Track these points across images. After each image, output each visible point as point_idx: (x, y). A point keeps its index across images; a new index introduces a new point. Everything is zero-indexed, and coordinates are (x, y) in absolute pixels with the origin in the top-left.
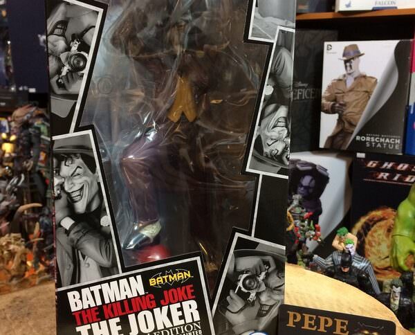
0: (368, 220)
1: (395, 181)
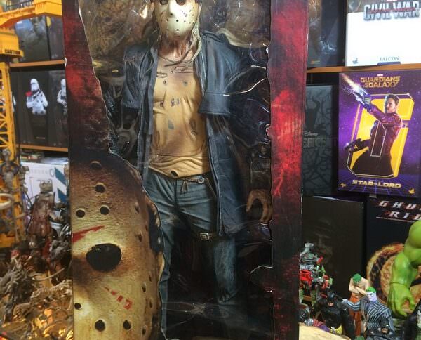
0: (383, 254)
1: (405, 219)
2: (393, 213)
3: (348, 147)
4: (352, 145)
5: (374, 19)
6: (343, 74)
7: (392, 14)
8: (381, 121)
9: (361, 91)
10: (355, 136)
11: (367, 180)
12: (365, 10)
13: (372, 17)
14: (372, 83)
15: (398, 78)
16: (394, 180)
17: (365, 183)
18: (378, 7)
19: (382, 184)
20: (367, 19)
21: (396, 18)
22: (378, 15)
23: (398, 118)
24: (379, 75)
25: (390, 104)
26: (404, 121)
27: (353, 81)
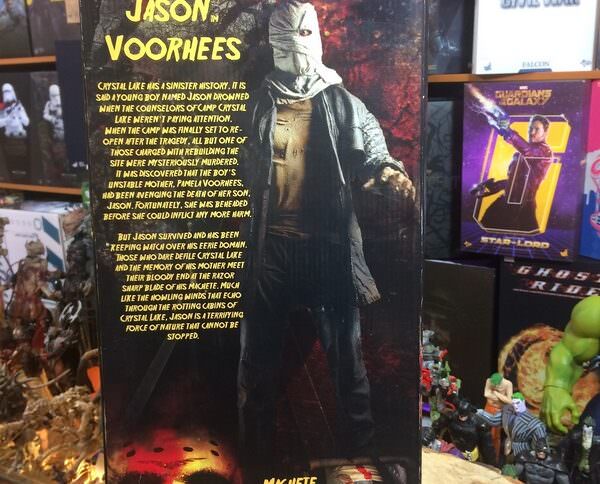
0: (522, 340)
1: (553, 292)
2: (536, 284)
3: (475, 191)
4: (481, 188)
5: (515, 6)
6: (470, 86)
8: (524, 153)
9: (495, 111)
10: (486, 175)
11: (502, 236)
13: (513, 4)
14: (511, 99)
15: (548, 93)
16: (540, 238)
17: (499, 241)
19: (523, 242)
20: (505, 6)
21: (547, 5)
23: (547, 149)
24: (521, 88)
25: (537, 129)
26: (556, 154)
27: (484, 95)
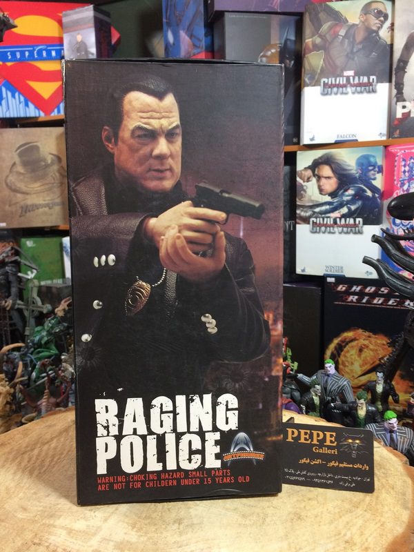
0: (341, 341)
1: (364, 303)
2: (351, 298)
5: (331, 93)
7: (349, 89)
12: (322, 84)
13: (329, 92)
18: (336, 81)
20: (324, 94)
21: (353, 93)
22: (335, 89)
